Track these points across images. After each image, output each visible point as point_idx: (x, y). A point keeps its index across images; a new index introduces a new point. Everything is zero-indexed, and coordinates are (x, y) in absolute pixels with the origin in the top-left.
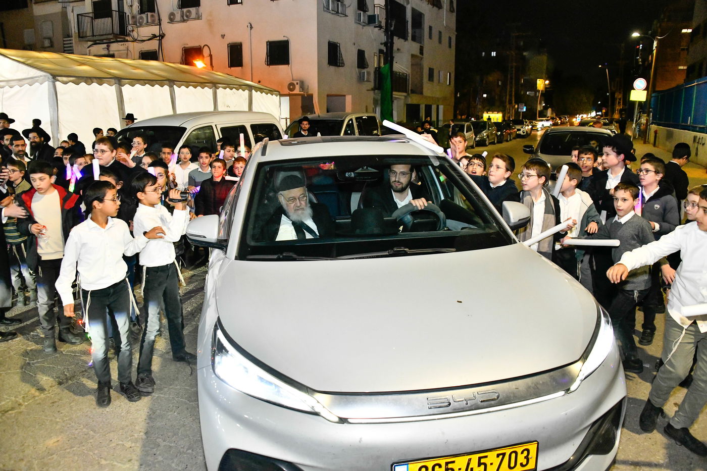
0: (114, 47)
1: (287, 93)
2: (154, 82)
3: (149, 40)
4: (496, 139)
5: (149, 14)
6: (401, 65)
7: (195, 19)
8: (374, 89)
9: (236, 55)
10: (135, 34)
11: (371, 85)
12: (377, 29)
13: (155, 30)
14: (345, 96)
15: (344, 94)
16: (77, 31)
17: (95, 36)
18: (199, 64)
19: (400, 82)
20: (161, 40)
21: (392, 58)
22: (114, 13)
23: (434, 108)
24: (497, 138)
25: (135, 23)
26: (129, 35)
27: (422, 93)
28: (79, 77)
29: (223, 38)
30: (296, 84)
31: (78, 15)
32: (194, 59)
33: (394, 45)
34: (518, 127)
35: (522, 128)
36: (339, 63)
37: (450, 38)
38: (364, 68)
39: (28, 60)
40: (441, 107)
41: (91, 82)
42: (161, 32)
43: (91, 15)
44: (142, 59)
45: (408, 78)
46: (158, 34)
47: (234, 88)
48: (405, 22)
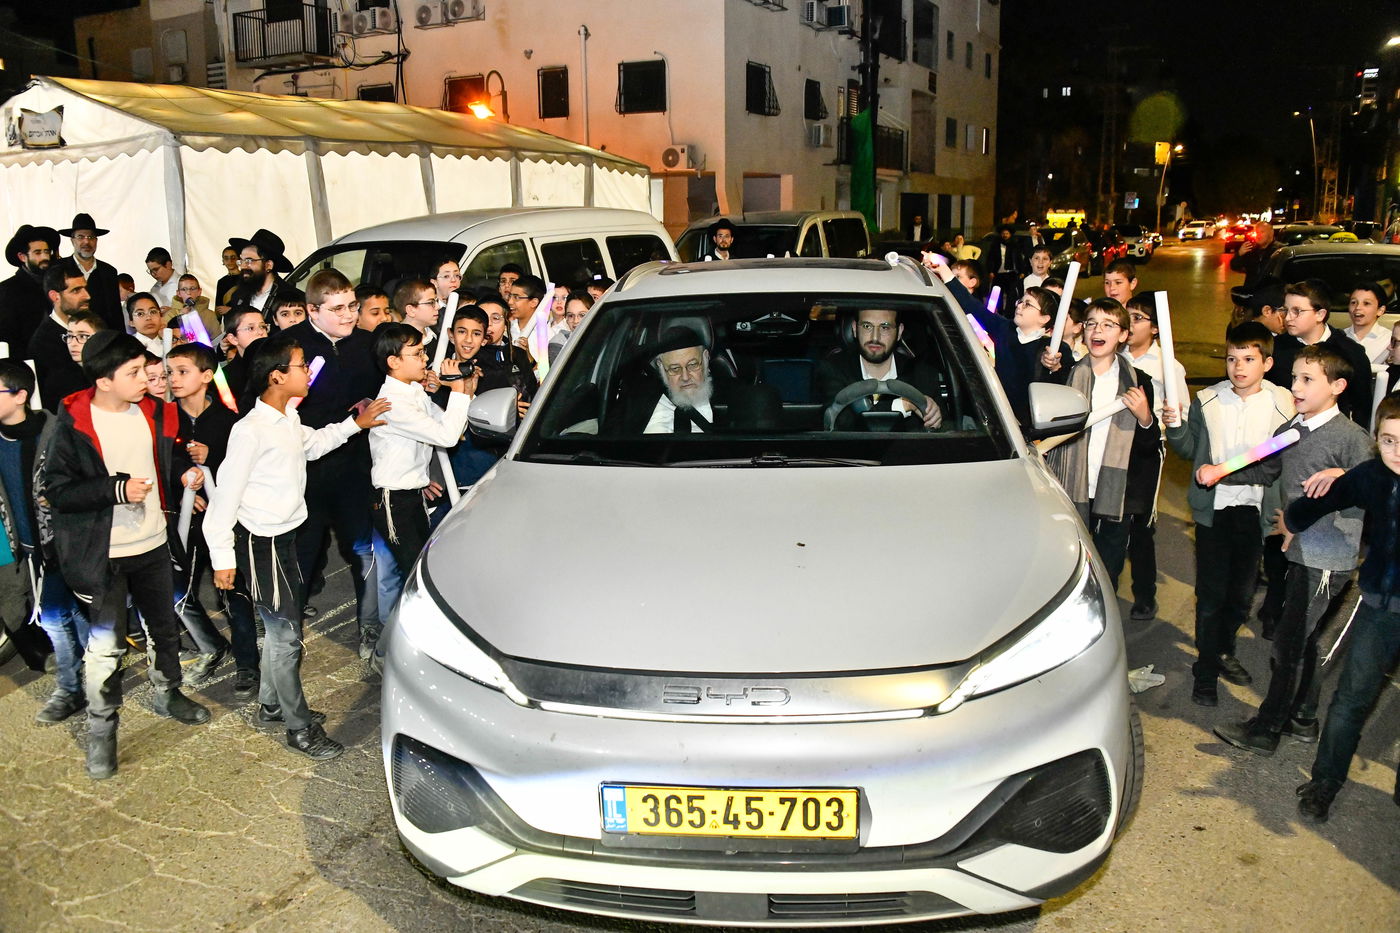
0: (307, 78)
1: (662, 170)
2: (389, 147)
3: (376, 63)
4: (1089, 267)
5: (378, 10)
6: (894, 112)
7: (470, 19)
8: (837, 163)
9: (554, 91)
10: (348, 52)
11: (832, 154)
12: (844, 38)
13: (389, 43)
14: (779, 176)
15: (777, 172)
16: (233, 49)
17: (269, 57)
18: (481, 111)
19: (890, 149)
20: (402, 63)
21: (876, 98)
22: (307, 10)
23: (955, 200)
24: (1092, 265)
25: (348, 30)
26: (336, 54)
27: (932, 171)
28: (230, 135)
29: (529, 58)
30: (679, 151)
31: (235, 15)
32: (470, 100)
33: (880, 70)
34: (1130, 241)
35: (1138, 242)
36: (770, 108)
37: (988, 57)
38: (818, 118)
39: (125, 101)
40: (970, 201)
41: (255, 147)
42: (402, 47)
43: (261, 15)
44: (363, 99)
45: (905, 140)
46: (394, 51)
47: (555, 158)
48: (901, 24)
